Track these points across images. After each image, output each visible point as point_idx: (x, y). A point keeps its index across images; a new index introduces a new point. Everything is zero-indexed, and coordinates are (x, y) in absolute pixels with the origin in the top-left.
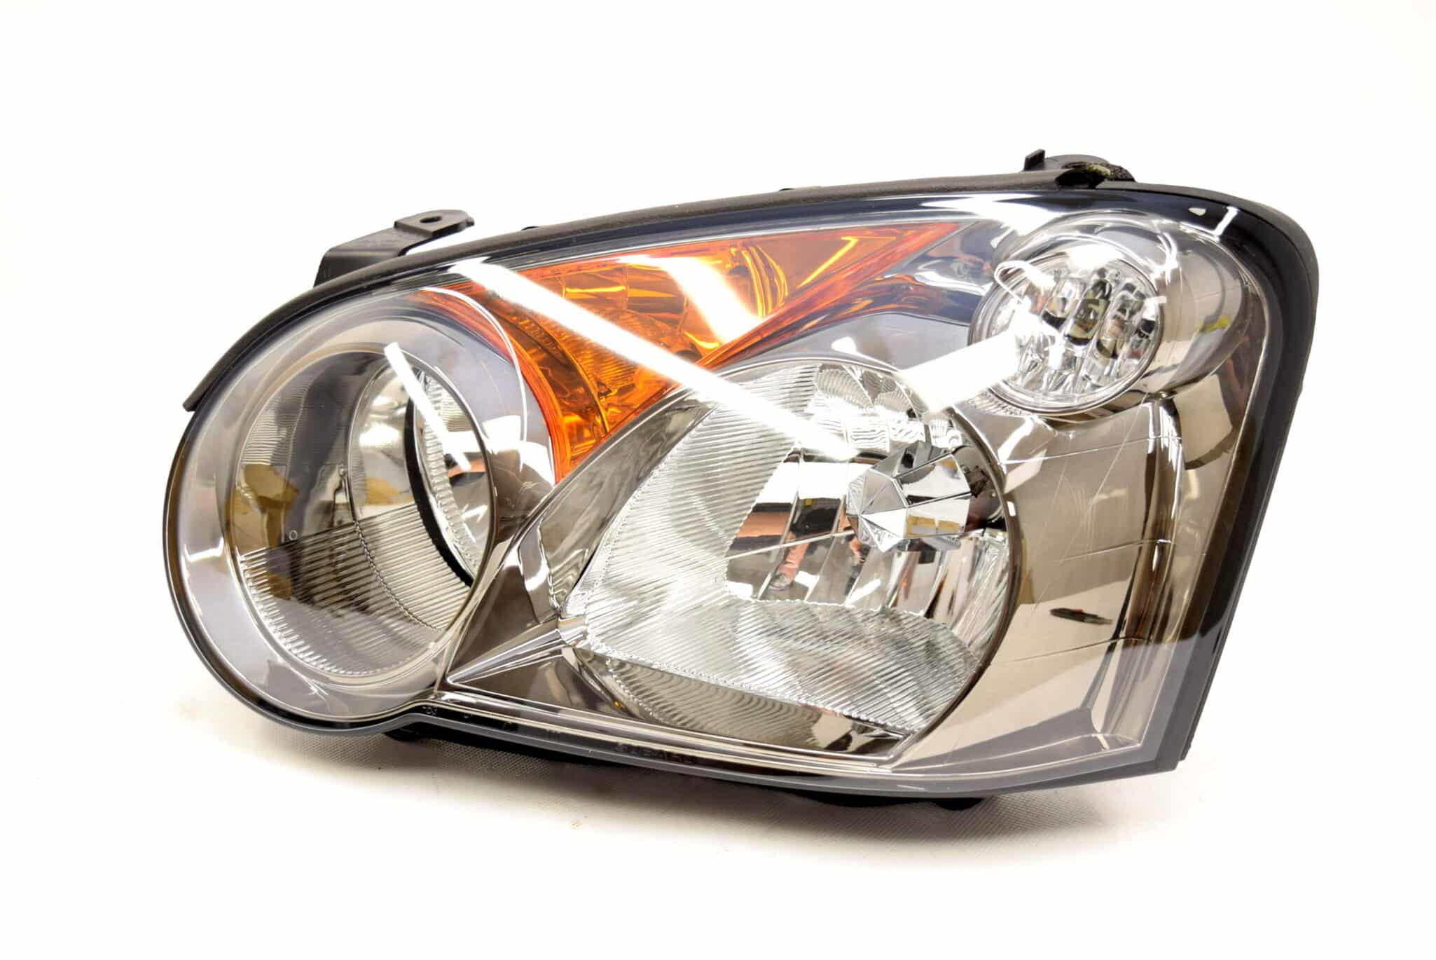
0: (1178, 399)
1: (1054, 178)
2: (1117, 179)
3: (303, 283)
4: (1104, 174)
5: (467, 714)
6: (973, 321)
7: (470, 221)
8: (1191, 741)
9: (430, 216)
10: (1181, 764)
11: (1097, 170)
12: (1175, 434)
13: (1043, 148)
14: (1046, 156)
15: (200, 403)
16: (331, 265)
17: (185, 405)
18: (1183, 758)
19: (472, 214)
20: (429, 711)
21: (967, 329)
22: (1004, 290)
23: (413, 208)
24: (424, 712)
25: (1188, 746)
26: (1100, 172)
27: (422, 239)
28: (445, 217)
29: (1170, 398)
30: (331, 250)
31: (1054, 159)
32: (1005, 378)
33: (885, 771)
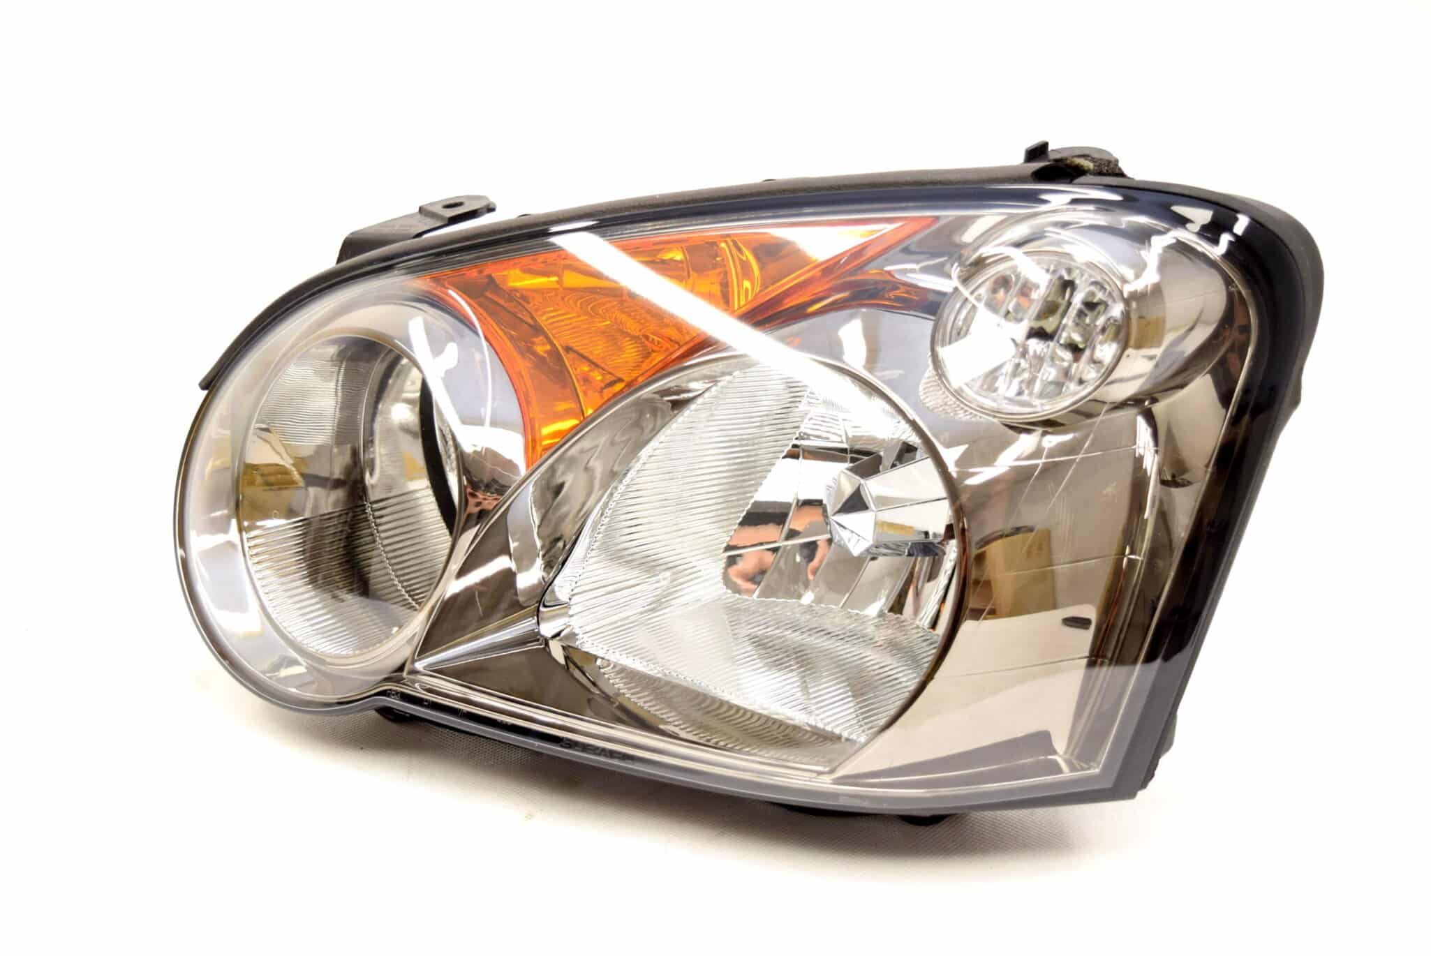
0: (1158, 409)
2: (1100, 173)
4: (1086, 168)
5: (427, 701)
6: (938, 315)
7: (491, 206)
8: (1155, 769)
9: (452, 202)
10: (1141, 794)
11: (1079, 164)
12: (1151, 443)
13: (1047, 140)
14: (1050, 148)
15: (212, 383)
16: (351, 246)
17: (200, 385)
18: (1144, 785)
19: (493, 199)
20: (393, 695)
21: (932, 323)
22: (963, 293)
23: (438, 193)
24: (388, 695)
25: (1150, 775)
26: (1082, 166)
27: (438, 224)
28: (467, 203)
29: (1150, 406)
30: (352, 234)
31: (1054, 151)
32: (967, 380)
33: (825, 783)
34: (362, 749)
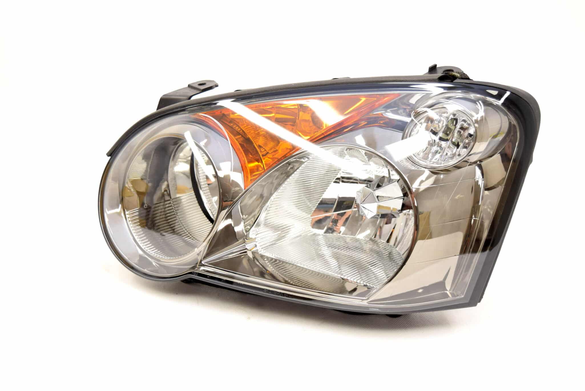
0: (483, 164)
1: (437, 78)
2: (462, 78)
3: (152, 109)
4: (457, 76)
5: (209, 276)
6: (404, 131)
7: (217, 85)
8: (483, 295)
9: (202, 83)
10: (478, 304)
11: (454, 75)
12: (481, 177)
13: (436, 64)
14: (437, 66)
15: (113, 153)
16: (164, 102)
17: (107, 154)
18: (479, 301)
19: (218, 82)
20: (195, 274)
21: (402, 134)
22: (415, 122)
23: (195, 80)
24: (193, 274)
25: (482, 297)
26: (455, 75)
27: (198, 92)
28: (207, 83)
29: (480, 163)
30: (164, 95)
31: (440, 68)
32: (414, 154)
33: (365, 303)
34: (177, 294)
